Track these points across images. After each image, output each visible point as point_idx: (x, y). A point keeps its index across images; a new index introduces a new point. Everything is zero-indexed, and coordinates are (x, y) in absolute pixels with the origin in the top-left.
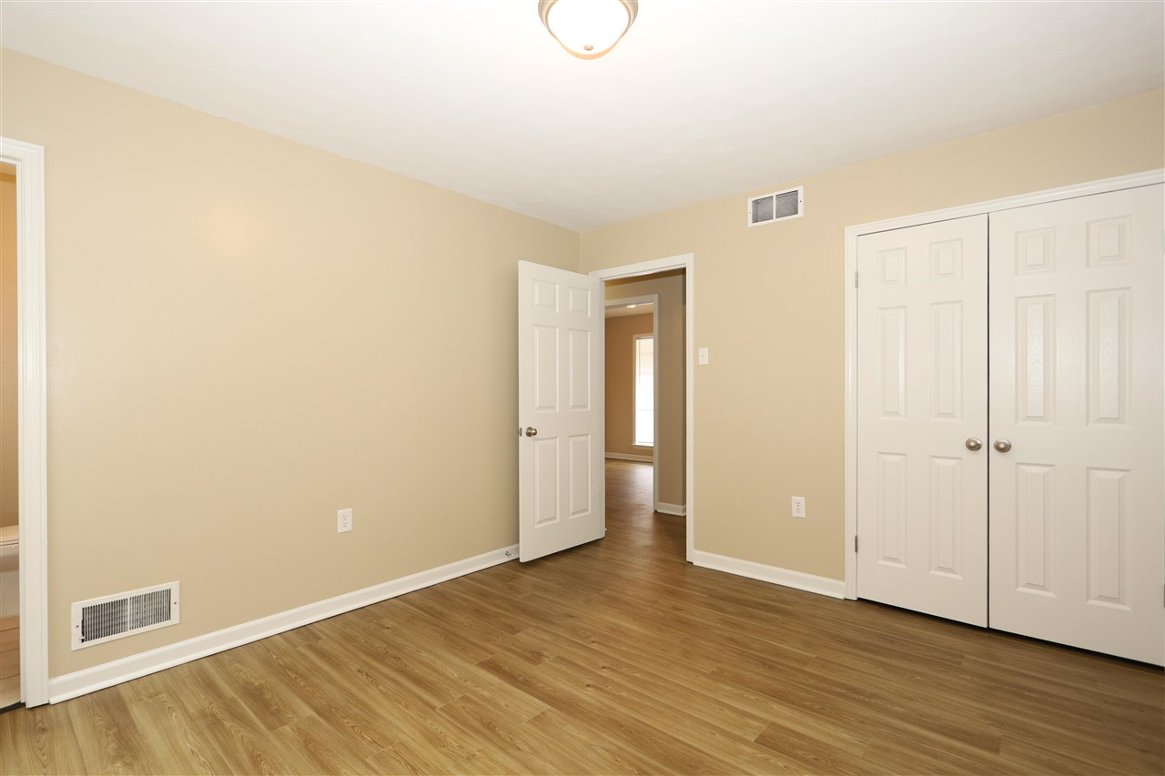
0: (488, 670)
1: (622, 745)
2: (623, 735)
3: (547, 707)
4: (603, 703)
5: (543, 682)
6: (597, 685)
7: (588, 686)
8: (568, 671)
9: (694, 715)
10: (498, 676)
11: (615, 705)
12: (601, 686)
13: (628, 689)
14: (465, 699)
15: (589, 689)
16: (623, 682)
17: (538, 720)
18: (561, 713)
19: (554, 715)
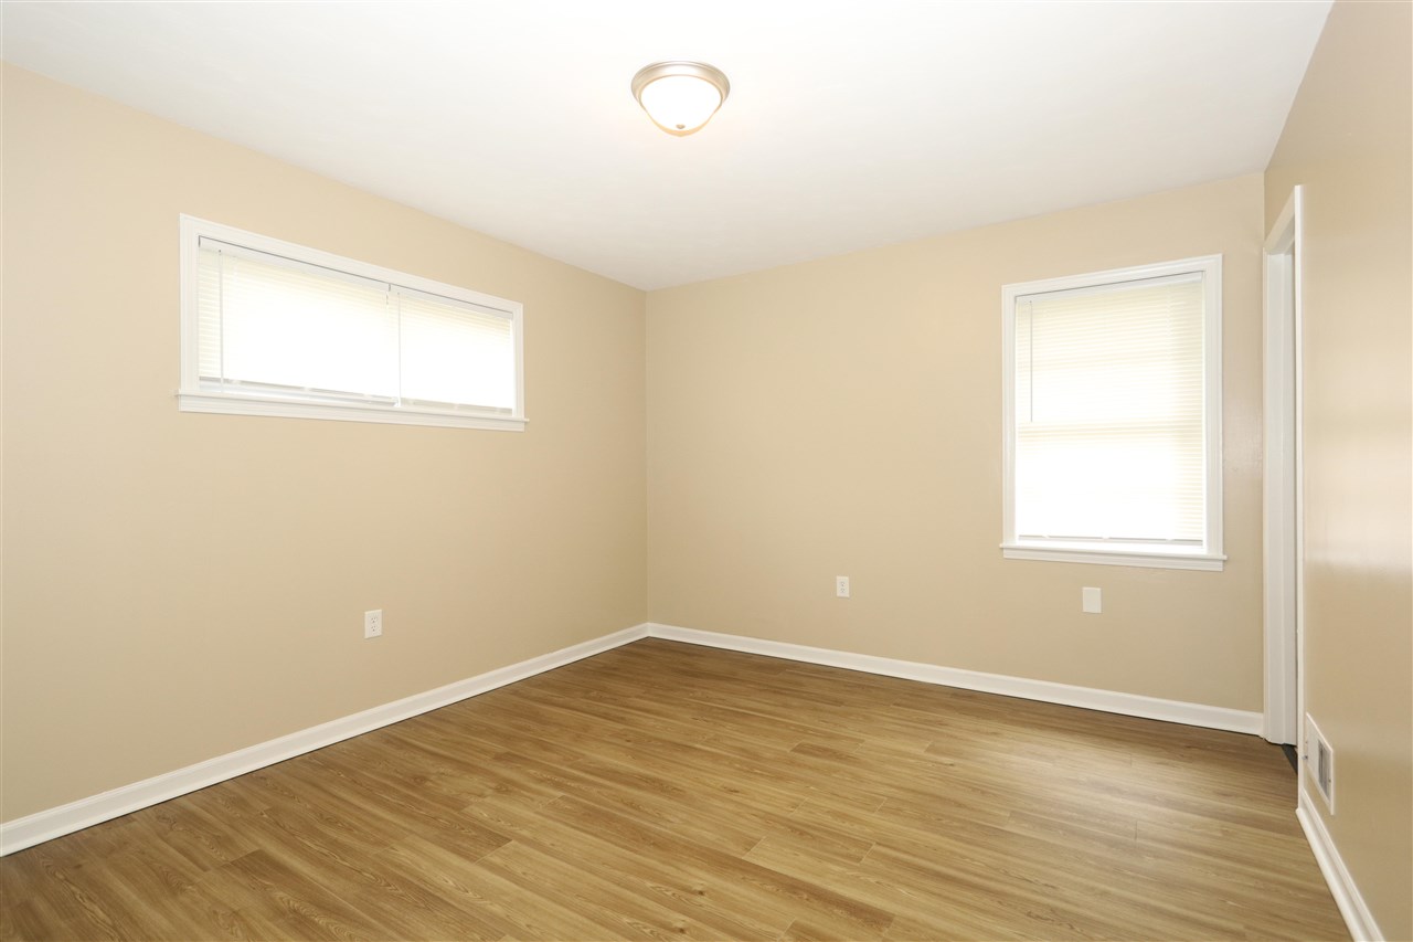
0: (868, 906)
1: (653, 826)
2: (652, 835)
3: (747, 857)
4: (678, 868)
5: (766, 891)
6: (689, 896)
7: (701, 893)
8: (739, 917)
9: (564, 864)
10: (842, 897)
11: (660, 867)
12: (683, 893)
13: (644, 893)
14: (859, 860)
15: (699, 888)
16: (651, 904)
17: (750, 844)
18: (724, 851)
19: (734, 850)
